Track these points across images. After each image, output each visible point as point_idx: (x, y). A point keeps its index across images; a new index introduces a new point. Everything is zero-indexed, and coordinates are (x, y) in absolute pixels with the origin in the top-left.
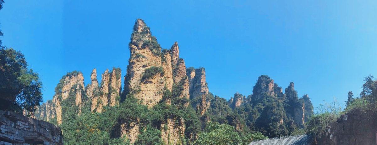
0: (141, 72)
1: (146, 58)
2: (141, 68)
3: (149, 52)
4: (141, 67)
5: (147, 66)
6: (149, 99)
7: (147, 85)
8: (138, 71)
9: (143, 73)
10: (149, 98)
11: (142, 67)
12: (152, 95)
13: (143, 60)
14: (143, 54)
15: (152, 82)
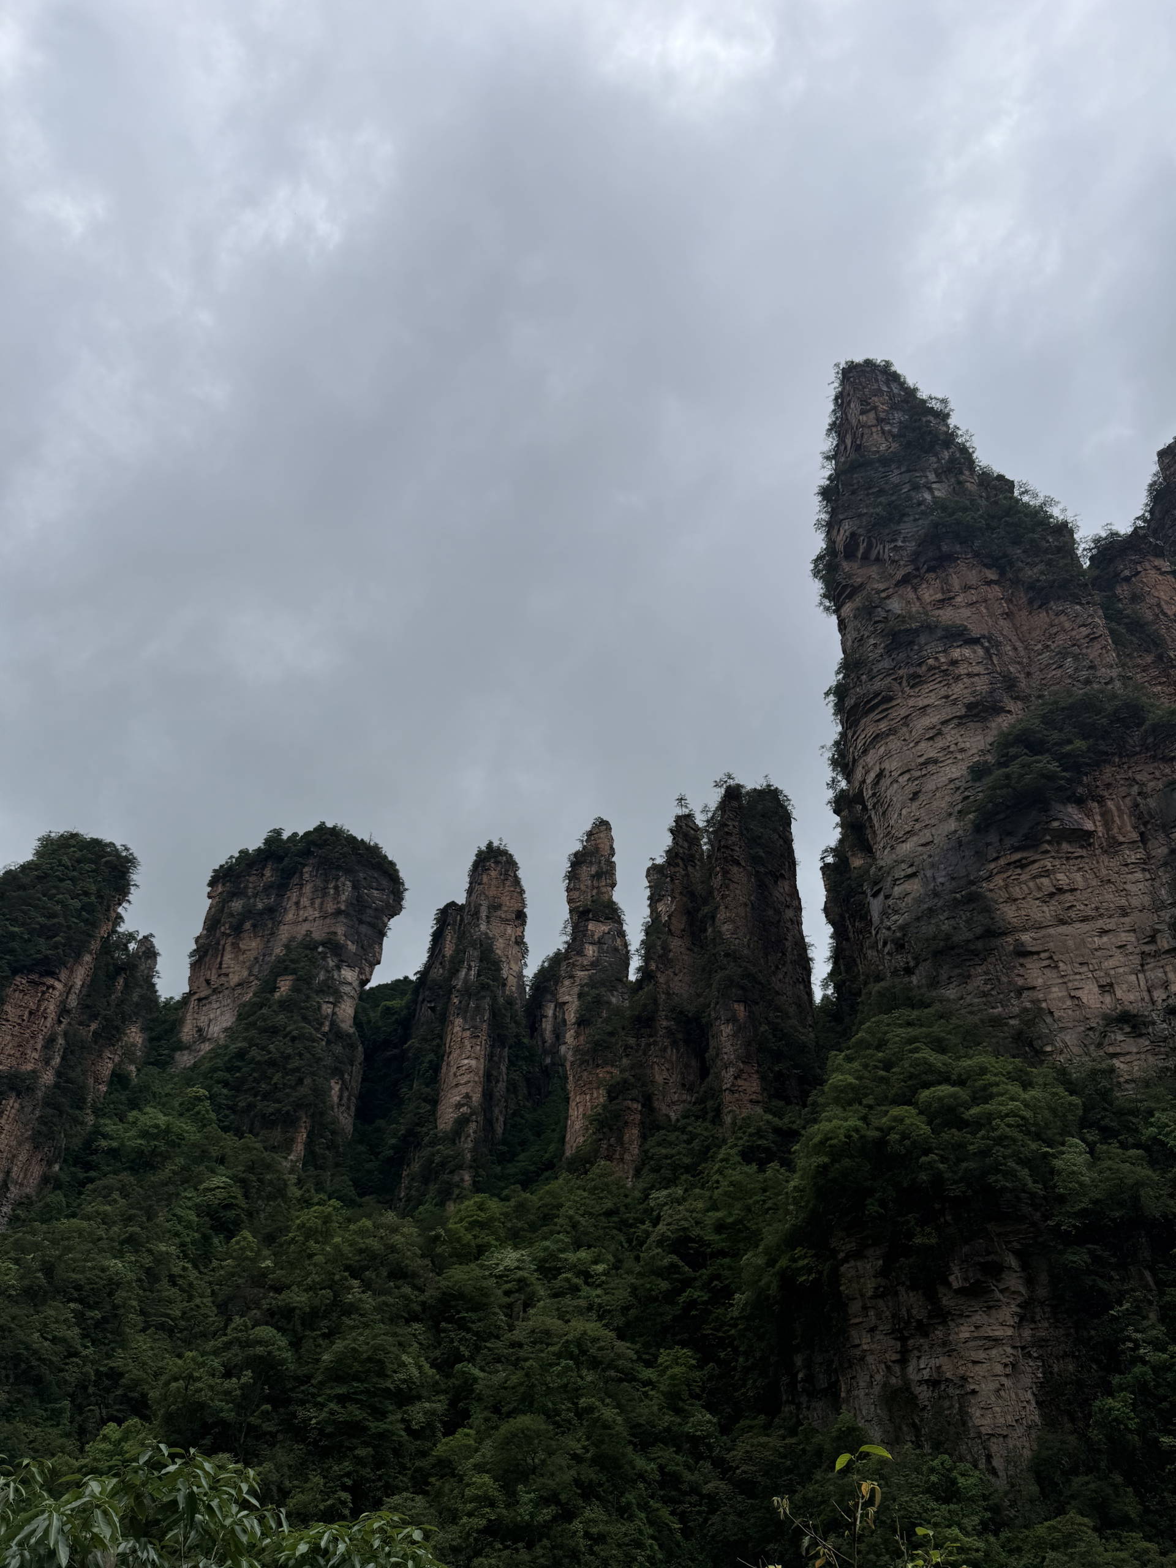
0: (956, 771)
1: (976, 641)
2: (951, 735)
3: (989, 583)
4: (945, 723)
5: (998, 710)
6: (1108, 999)
7: (1046, 873)
8: (935, 761)
9: (978, 772)
10: (1107, 988)
11: (961, 721)
12: (1118, 958)
13: (954, 663)
14: (947, 616)
15: (1083, 837)
